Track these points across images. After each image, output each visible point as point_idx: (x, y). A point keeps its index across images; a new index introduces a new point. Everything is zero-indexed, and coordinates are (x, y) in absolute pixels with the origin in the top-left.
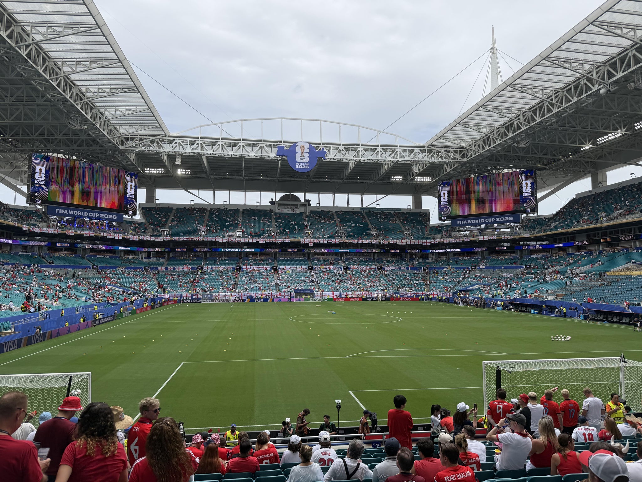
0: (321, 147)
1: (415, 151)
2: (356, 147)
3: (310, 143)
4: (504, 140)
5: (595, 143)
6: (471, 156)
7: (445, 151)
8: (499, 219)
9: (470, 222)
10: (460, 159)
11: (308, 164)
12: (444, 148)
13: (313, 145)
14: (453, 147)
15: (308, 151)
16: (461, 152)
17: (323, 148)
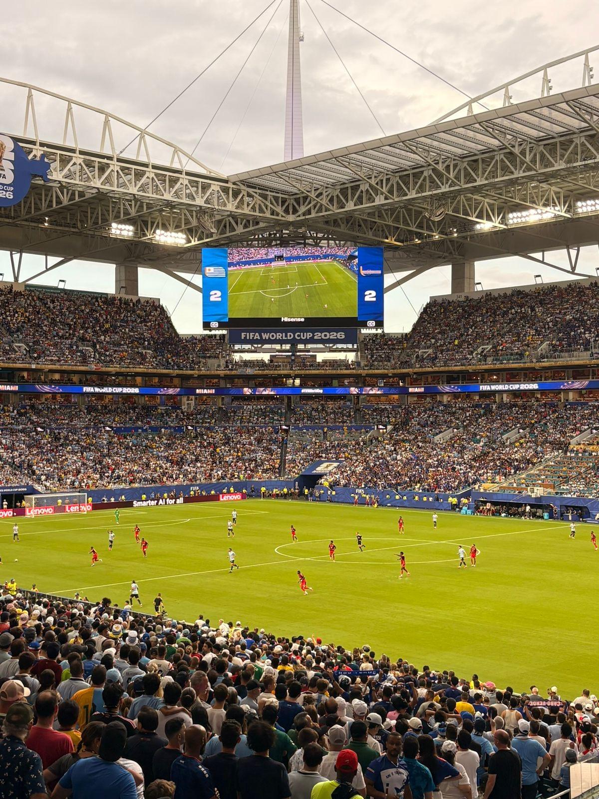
0: (38, 152)
1: (213, 187)
2: (105, 161)
3: (16, 140)
4: (396, 200)
5: (503, 221)
6: (309, 212)
7: (260, 195)
8: (320, 334)
9: (265, 336)
10: (284, 215)
11: (12, 189)
12: (259, 189)
13: (21, 144)
14: (272, 190)
15: (12, 157)
16: (284, 201)
17: (43, 156)
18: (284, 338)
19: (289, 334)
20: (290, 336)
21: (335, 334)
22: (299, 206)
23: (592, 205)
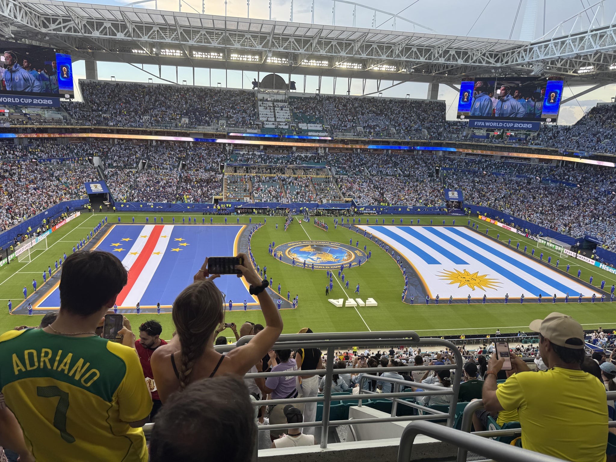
18: (13, 101)
19: (16, 99)
20: (17, 100)
21: (46, 101)
22: (50, 24)
23: (200, 54)
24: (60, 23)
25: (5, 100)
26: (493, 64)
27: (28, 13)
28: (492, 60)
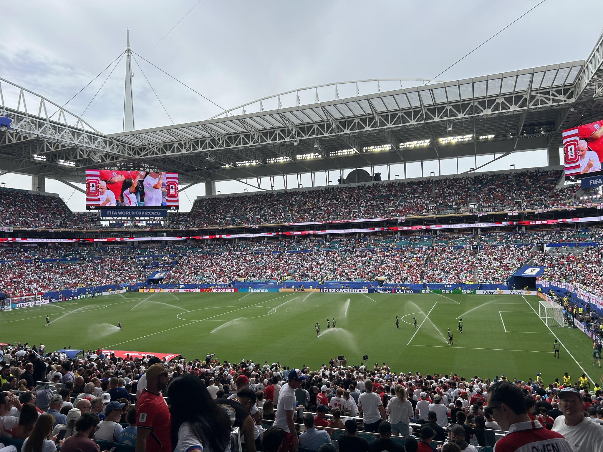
24: (147, 150)
25: (124, 213)
26: (565, 101)
27: (121, 145)
28: (562, 97)
